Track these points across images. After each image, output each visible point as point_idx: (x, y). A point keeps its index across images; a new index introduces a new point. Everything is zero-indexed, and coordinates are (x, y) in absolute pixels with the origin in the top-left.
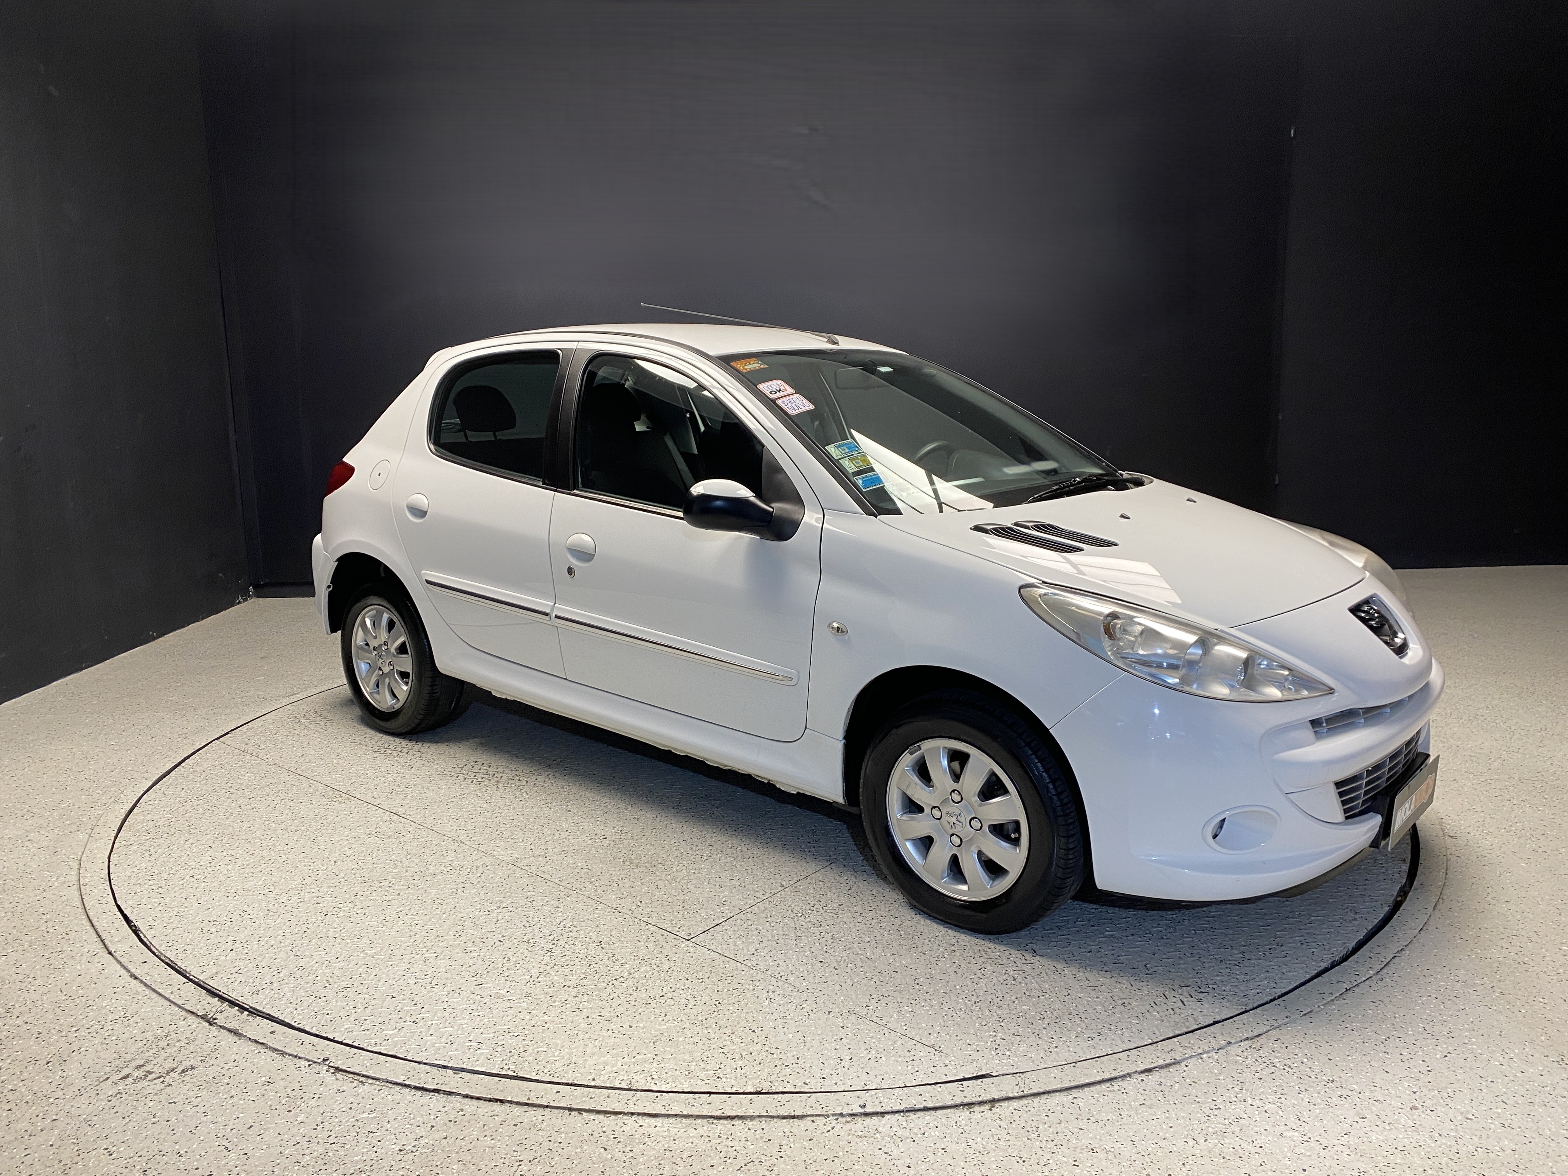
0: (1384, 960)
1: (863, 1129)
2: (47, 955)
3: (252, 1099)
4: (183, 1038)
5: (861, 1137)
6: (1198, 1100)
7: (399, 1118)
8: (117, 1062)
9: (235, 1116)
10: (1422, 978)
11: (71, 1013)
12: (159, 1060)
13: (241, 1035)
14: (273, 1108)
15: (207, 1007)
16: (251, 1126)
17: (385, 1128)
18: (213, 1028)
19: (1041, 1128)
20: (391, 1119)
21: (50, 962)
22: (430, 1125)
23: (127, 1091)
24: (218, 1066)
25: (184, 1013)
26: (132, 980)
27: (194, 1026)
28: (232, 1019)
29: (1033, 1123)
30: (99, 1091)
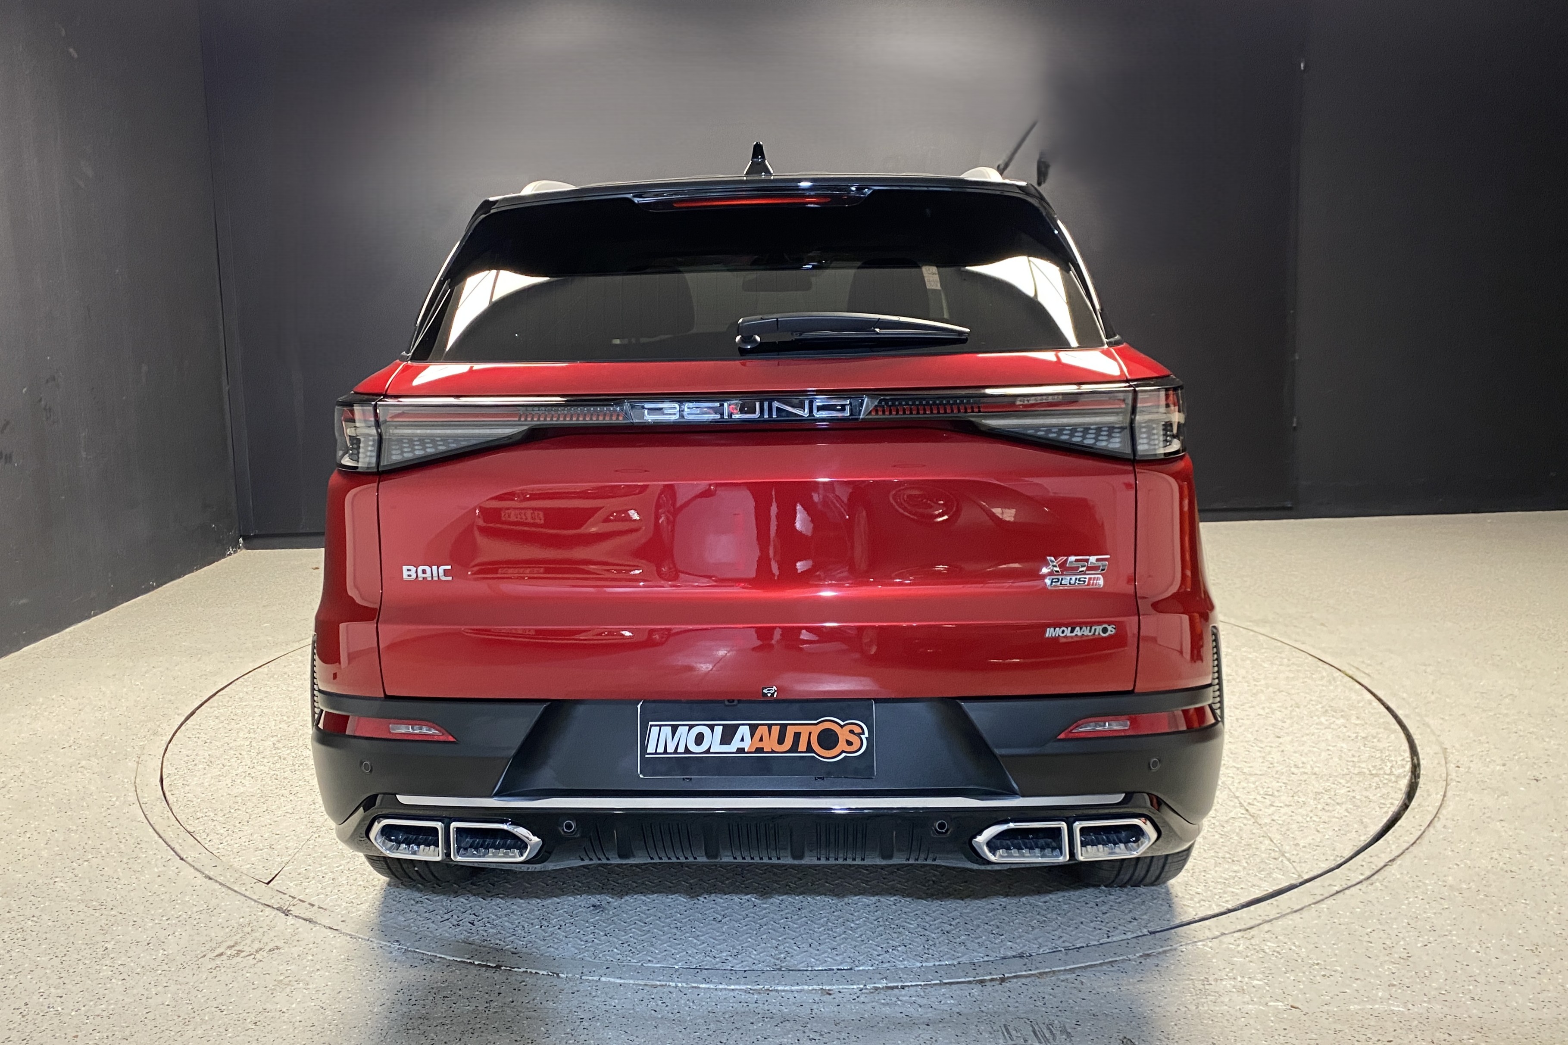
0: (1374, 867)
1: (885, 998)
2: (125, 860)
3: (336, 971)
4: (265, 925)
5: (883, 1004)
6: (1191, 978)
7: (469, 987)
9: (324, 985)
10: (1411, 884)
11: (159, 906)
12: (248, 941)
13: (316, 923)
14: (357, 977)
15: (282, 902)
16: (340, 992)
17: (457, 995)
18: (291, 917)
19: (1047, 997)
20: (461, 988)
21: (129, 866)
22: (497, 991)
23: (224, 965)
24: (301, 946)
25: (260, 906)
26: (207, 880)
27: (271, 916)
28: (305, 911)
29: (1039, 995)
30: (200, 965)
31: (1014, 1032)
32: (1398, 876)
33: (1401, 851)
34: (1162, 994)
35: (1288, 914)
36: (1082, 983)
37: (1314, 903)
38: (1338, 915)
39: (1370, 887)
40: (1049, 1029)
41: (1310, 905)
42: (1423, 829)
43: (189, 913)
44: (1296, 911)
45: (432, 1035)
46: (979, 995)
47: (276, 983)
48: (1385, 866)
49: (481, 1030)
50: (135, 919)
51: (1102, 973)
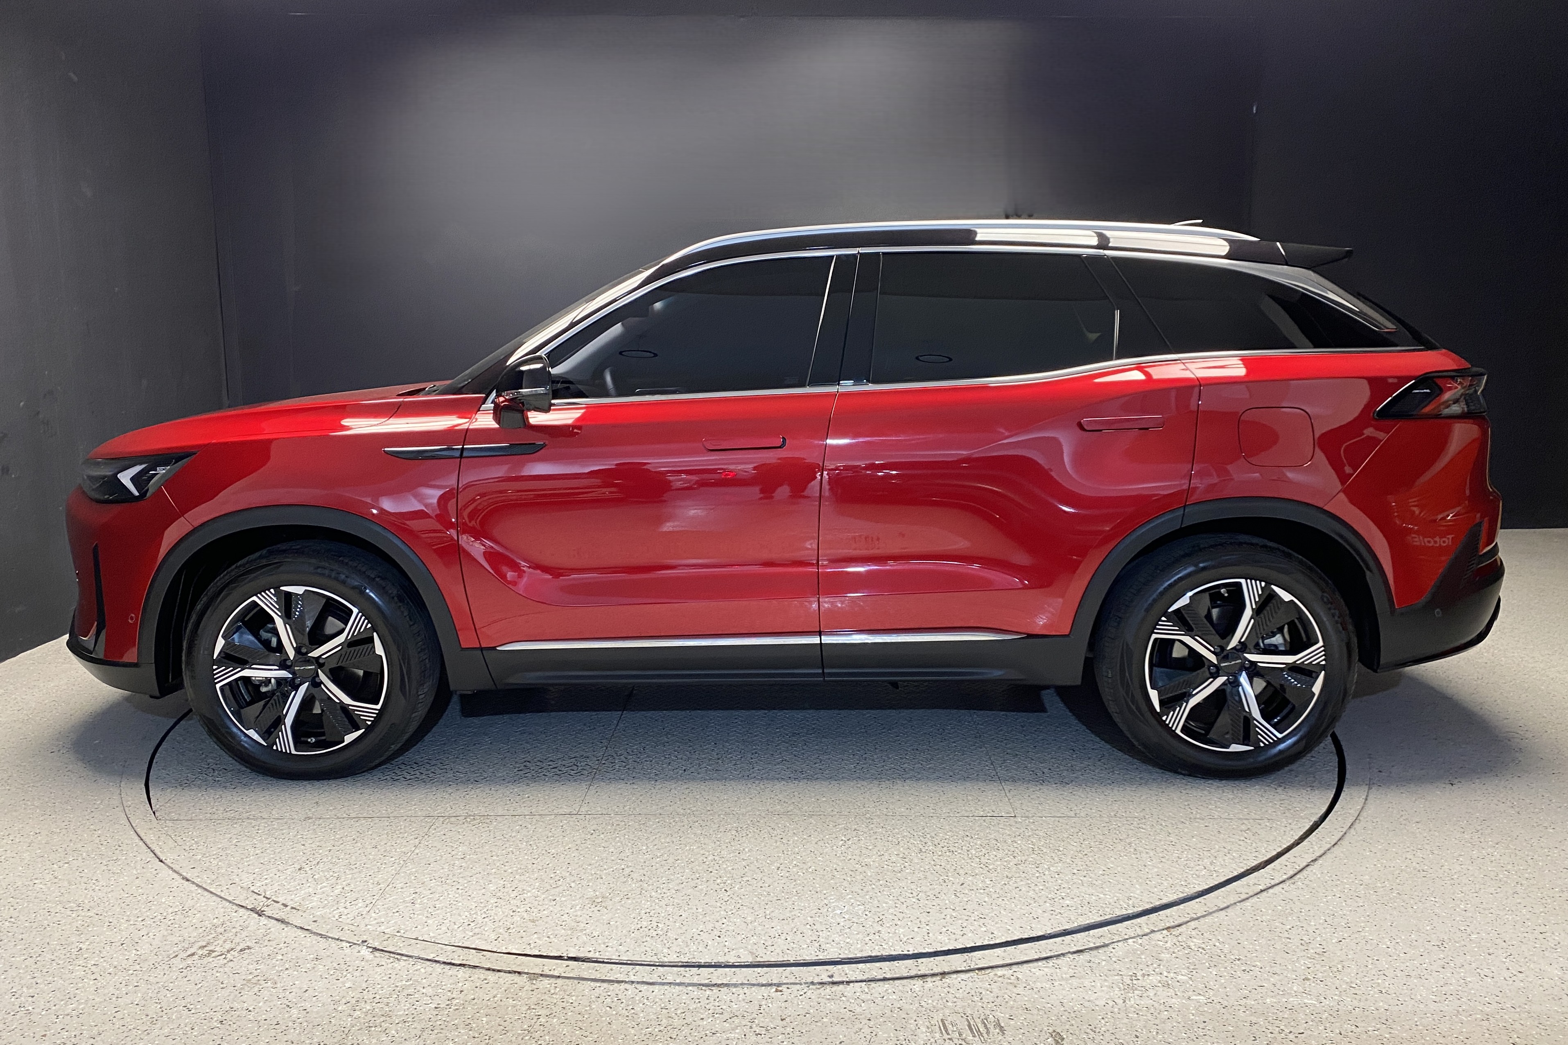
0: (1297, 867)
2: (105, 862)
3: (304, 970)
4: (237, 926)
5: (829, 999)
6: (1120, 973)
7: (433, 985)
8: (183, 945)
9: (291, 983)
10: (1328, 882)
11: (136, 907)
12: (220, 942)
13: (288, 923)
14: (323, 977)
15: (256, 904)
16: (307, 990)
17: (421, 992)
18: (263, 917)
19: (984, 993)
20: (426, 985)
21: (109, 868)
22: (460, 989)
23: (195, 965)
24: (271, 946)
25: (234, 907)
26: (184, 881)
27: (245, 917)
28: (278, 912)
29: (977, 990)
30: (171, 965)
31: (951, 1026)
32: (1319, 876)
33: (1322, 852)
34: (1092, 988)
35: (1214, 912)
36: (1018, 978)
37: (1240, 902)
38: (1261, 913)
39: (1292, 886)
40: (984, 1023)
41: (1235, 903)
42: (1344, 830)
43: (165, 914)
44: (1222, 910)
45: (393, 1032)
46: (920, 991)
47: (245, 982)
48: (1307, 866)
49: (441, 1027)
50: (111, 920)
51: (1037, 969)
